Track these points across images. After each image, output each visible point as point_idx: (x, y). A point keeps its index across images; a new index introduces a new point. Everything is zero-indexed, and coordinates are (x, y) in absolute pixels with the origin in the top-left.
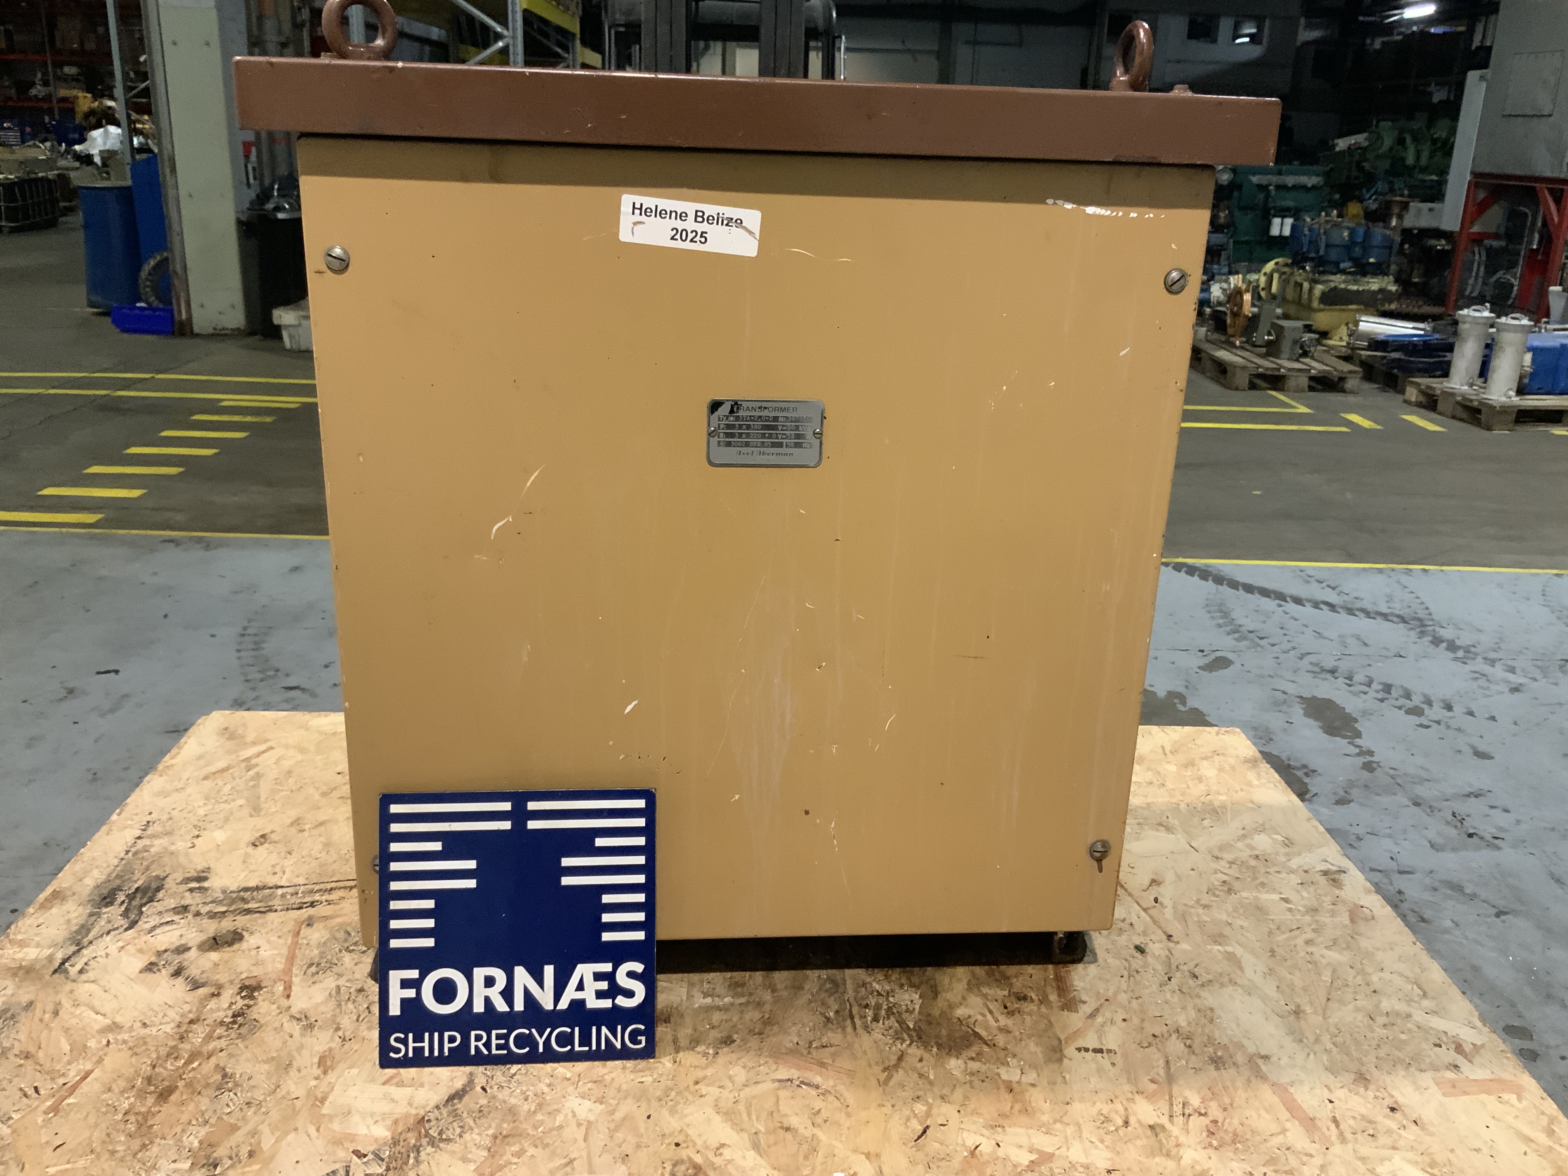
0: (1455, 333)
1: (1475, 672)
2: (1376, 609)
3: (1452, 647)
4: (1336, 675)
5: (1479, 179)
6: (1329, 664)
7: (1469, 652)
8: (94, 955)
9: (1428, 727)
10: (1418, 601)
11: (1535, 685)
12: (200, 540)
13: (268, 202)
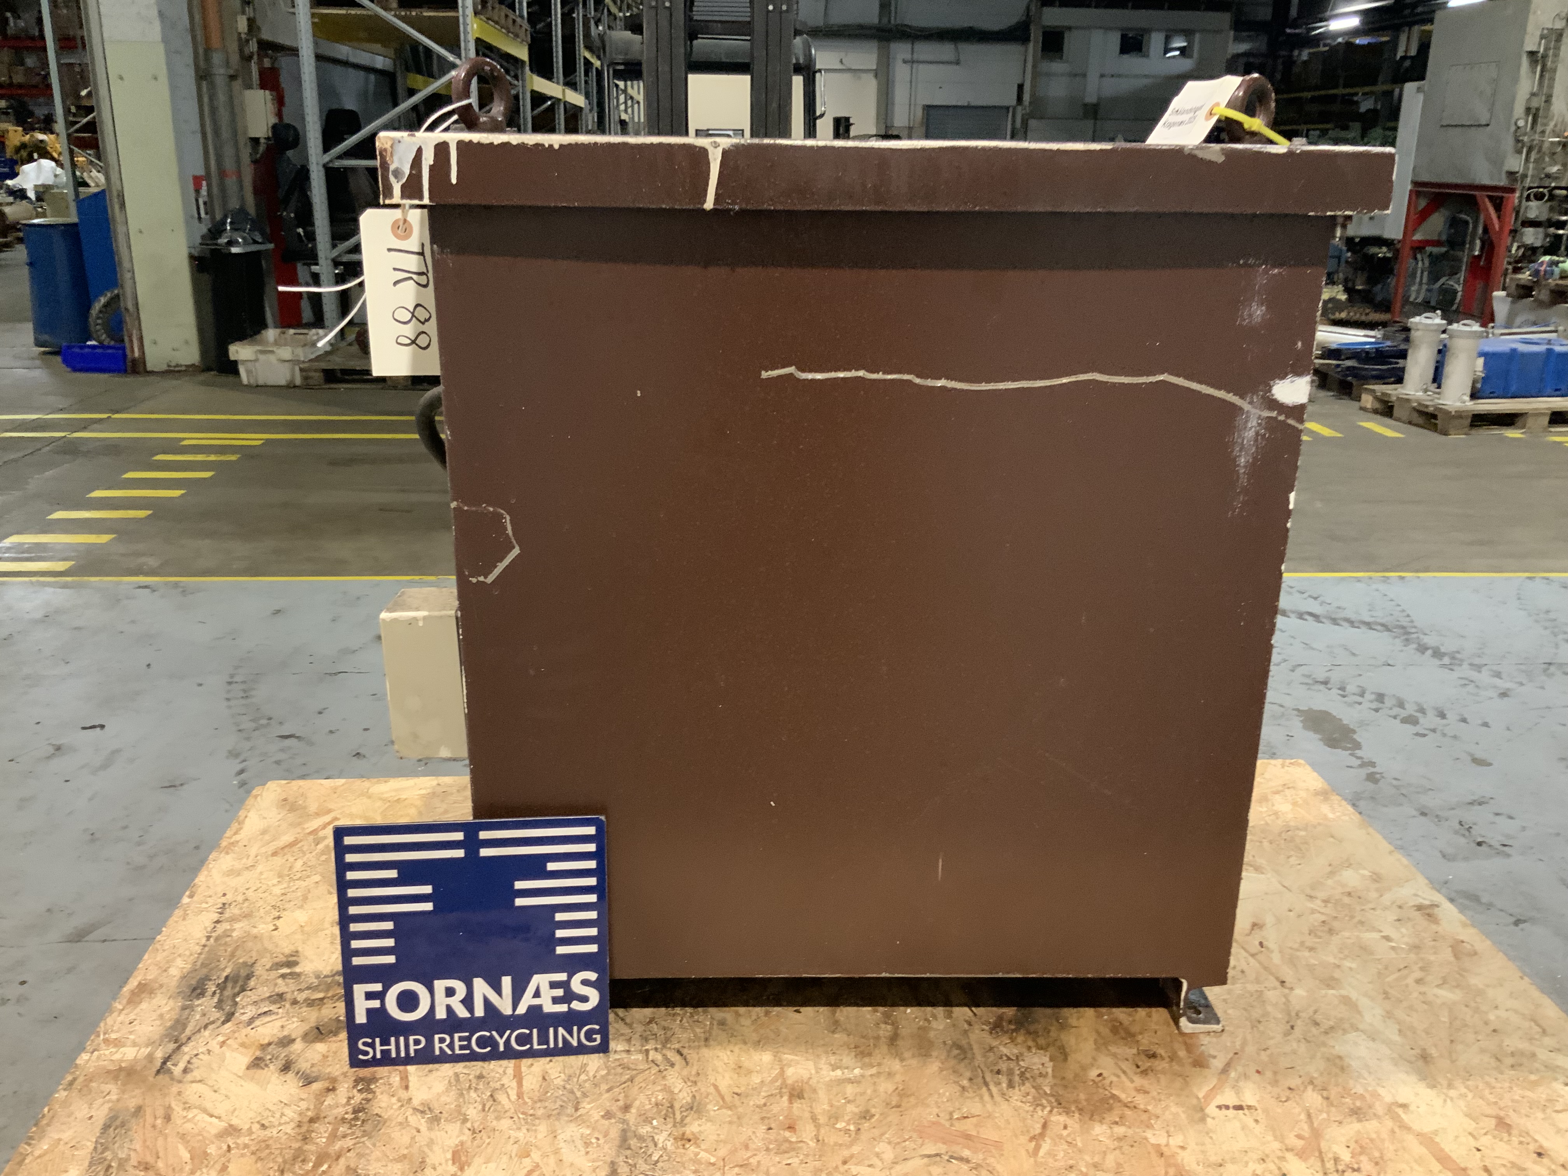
0: (1407, 340)
1: (1462, 678)
2: (1359, 618)
3: (1437, 654)
4: (1329, 686)
5: (1419, 188)
6: (1321, 675)
7: (1453, 658)
8: (196, 1052)
9: (1424, 735)
10: (1399, 608)
11: (1522, 689)
12: (176, 585)
13: (220, 237)
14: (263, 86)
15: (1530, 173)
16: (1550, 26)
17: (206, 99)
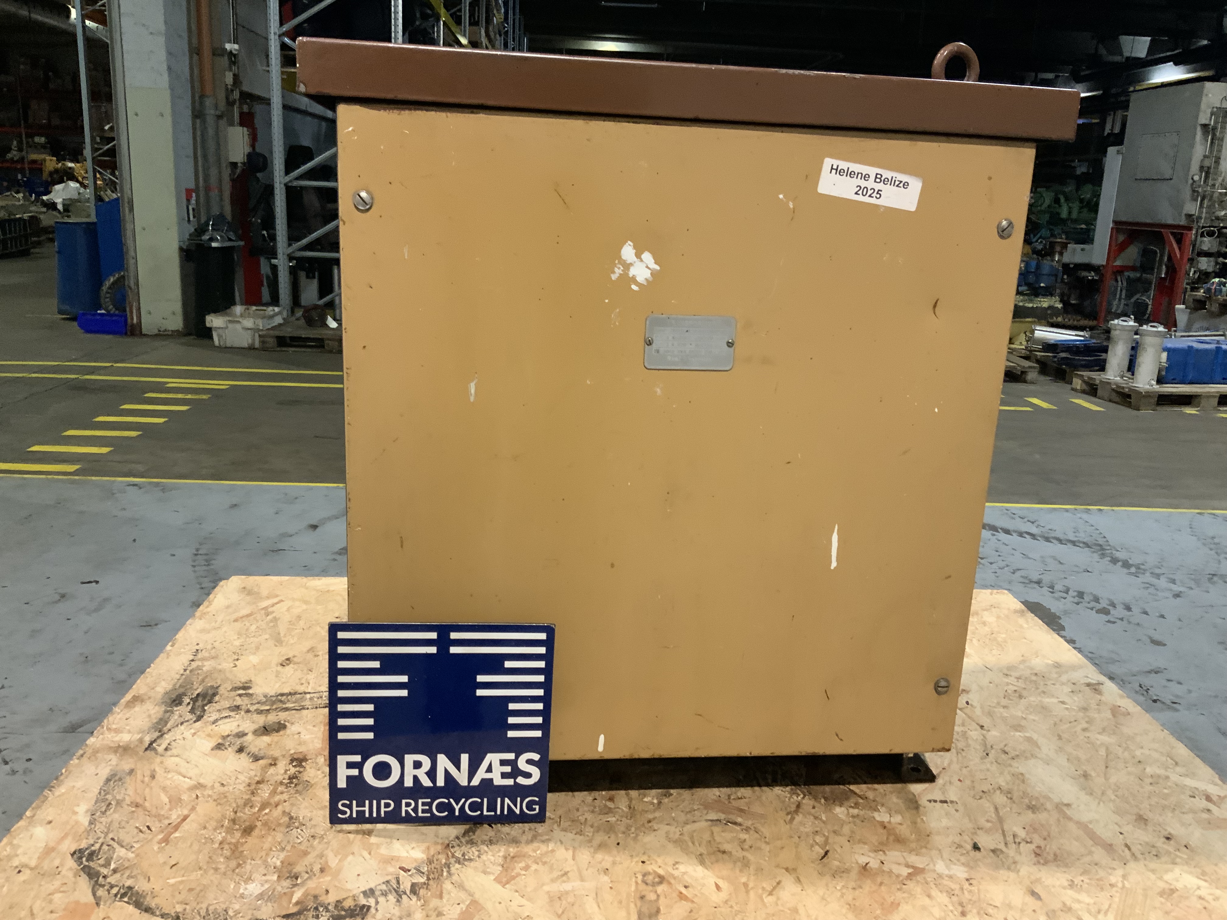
0: (1108, 339)
1: (1144, 583)
2: (1066, 537)
3: (1126, 565)
4: (1041, 585)
5: (1119, 226)
6: (1035, 577)
7: (1139, 568)
8: (174, 739)
9: (1114, 623)
10: (1098, 532)
11: (1191, 592)
12: (157, 484)
13: (204, 234)
14: (242, 124)
15: (1204, 215)
16: (1219, 106)
17: (199, 133)
